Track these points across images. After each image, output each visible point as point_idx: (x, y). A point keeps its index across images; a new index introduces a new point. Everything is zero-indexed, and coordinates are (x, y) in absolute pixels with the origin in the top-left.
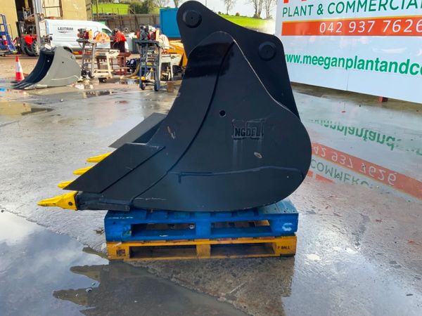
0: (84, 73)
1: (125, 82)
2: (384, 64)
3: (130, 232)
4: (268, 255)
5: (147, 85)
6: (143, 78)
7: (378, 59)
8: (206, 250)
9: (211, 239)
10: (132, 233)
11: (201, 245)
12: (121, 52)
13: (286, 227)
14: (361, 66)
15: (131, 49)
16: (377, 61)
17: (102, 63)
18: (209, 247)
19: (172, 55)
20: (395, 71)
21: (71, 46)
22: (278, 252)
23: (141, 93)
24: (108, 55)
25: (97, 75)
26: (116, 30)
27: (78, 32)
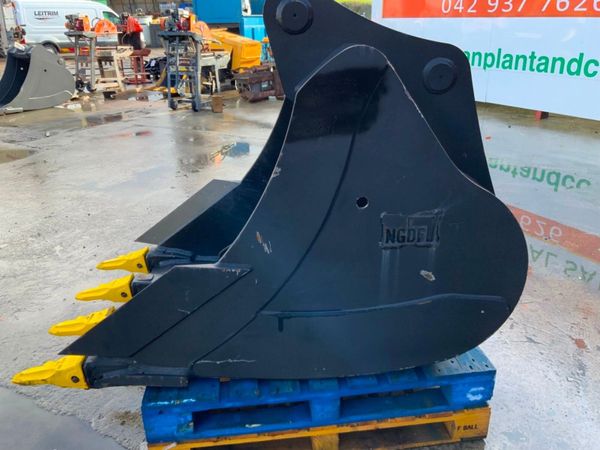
0: (80, 84)
1: (143, 98)
2: (543, 61)
3: (192, 424)
4: (438, 442)
5: (180, 102)
6: (173, 90)
7: (533, 53)
8: (331, 444)
9: (340, 425)
10: (195, 425)
11: (320, 436)
12: (135, 49)
13: (474, 394)
14: (507, 64)
15: (149, 42)
16: (533, 57)
17: (107, 66)
18: (337, 439)
19: (217, 53)
20: (561, 72)
21: (56, 41)
22: (457, 436)
23: (172, 116)
24: (115, 55)
25: (100, 87)
26: (126, 14)
27: (67, 21)
